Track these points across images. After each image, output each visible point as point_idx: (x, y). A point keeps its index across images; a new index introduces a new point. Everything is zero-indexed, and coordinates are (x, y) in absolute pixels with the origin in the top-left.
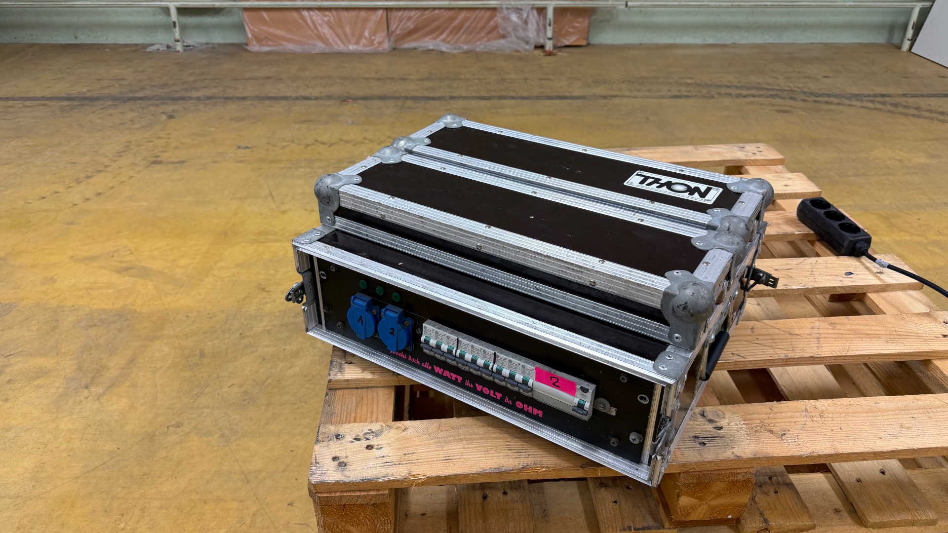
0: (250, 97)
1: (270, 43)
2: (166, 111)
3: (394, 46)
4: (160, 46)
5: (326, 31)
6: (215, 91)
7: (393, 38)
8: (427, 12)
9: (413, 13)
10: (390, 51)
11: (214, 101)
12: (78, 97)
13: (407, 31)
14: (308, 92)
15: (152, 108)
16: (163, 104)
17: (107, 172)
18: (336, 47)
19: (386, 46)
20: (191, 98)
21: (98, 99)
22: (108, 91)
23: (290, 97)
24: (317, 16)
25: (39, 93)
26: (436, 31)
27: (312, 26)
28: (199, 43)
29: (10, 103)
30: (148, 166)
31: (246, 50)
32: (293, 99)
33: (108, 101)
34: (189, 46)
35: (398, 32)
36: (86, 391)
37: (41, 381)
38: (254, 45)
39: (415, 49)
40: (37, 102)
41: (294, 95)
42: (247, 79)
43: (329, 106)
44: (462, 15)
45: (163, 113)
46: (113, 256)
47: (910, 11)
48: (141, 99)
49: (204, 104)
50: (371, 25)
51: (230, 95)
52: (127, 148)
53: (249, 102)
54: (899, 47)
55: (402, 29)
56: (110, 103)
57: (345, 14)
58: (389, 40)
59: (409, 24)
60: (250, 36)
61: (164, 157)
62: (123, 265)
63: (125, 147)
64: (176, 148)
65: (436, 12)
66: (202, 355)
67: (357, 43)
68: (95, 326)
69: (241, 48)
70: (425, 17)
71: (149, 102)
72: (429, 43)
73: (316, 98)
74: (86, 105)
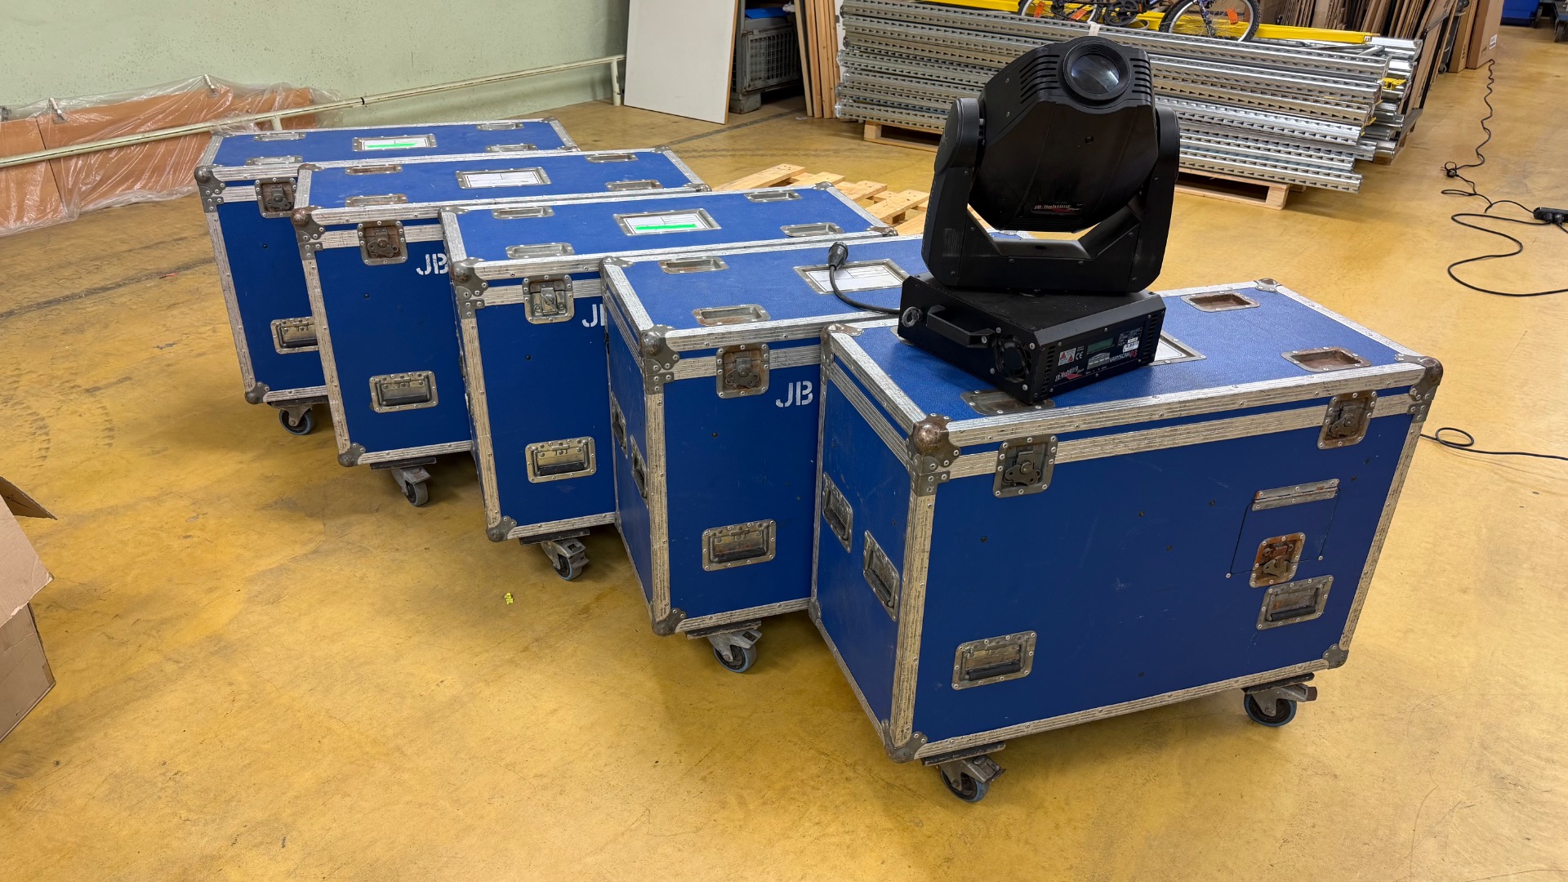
3: (79, 211)
7: (76, 198)
8: (114, 153)
9: (93, 160)
13: (94, 184)
19: (65, 212)
26: (132, 177)
39: (108, 207)
44: (162, 148)
47: (608, 66)
50: (33, 189)
54: (612, 103)
55: (85, 184)
58: (67, 204)
59: (92, 176)
65: (124, 151)
67: (20, 218)
70: (113, 161)
72: (126, 196)
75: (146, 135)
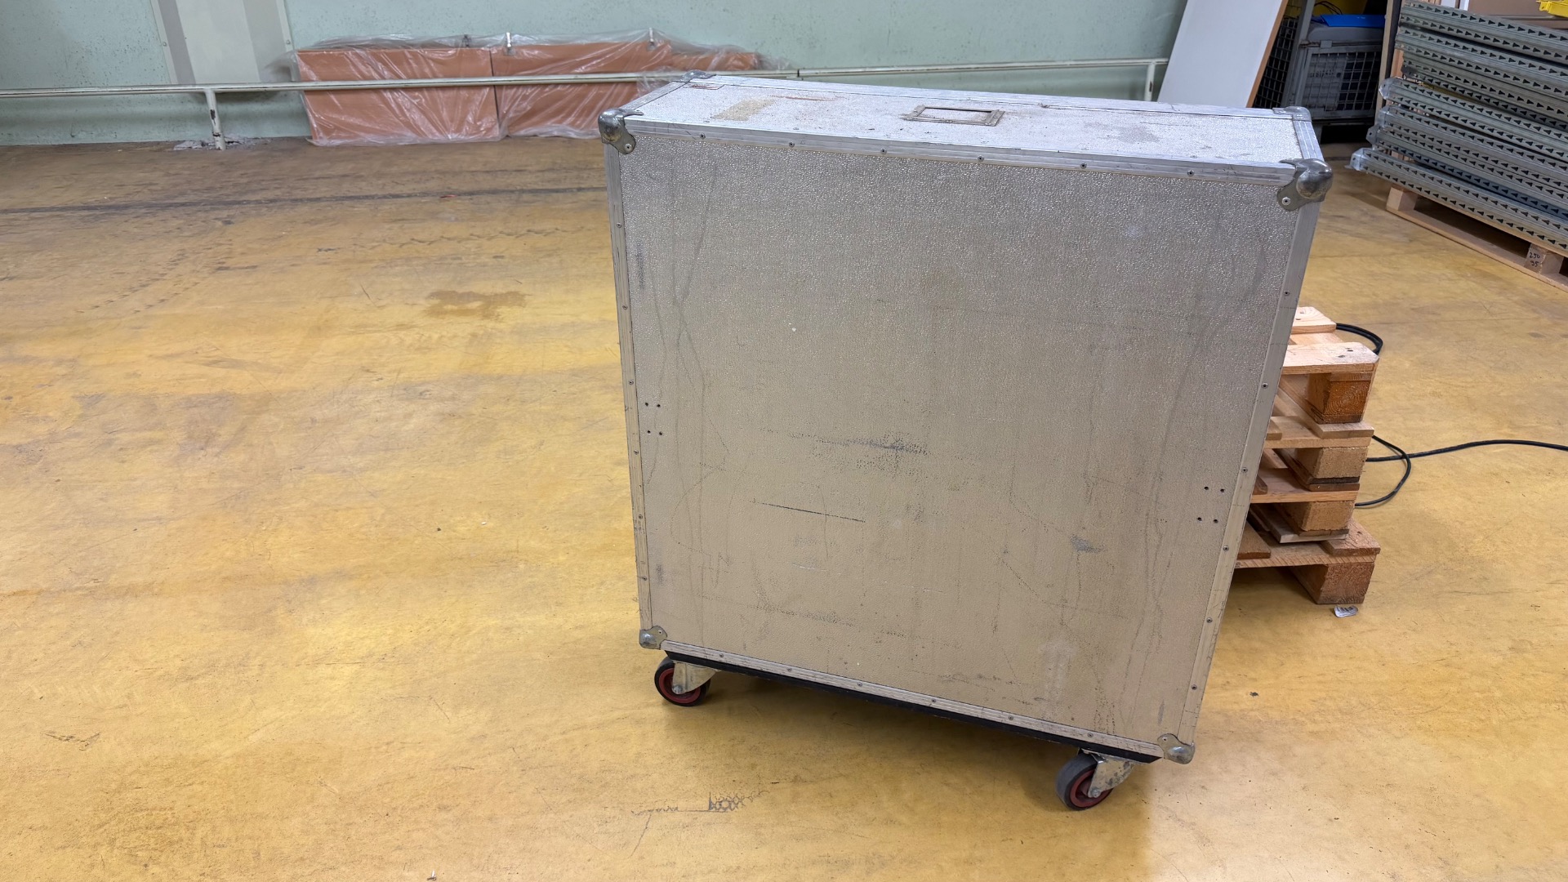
0: (325, 197)
1: (343, 135)
2: (220, 216)
3: (506, 133)
4: (192, 143)
5: (416, 117)
6: (278, 192)
7: (504, 124)
8: (547, 89)
9: (529, 91)
10: (502, 140)
11: (278, 204)
12: (100, 206)
13: (523, 113)
14: (397, 190)
15: (200, 214)
16: (214, 209)
17: (164, 280)
18: (430, 137)
19: (497, 133)
20: (249, 202)
21: (126, 207)
22: (136, 198)
23: (376, 195)
24: (403, 98)
25: (47, 203)
26: (562, 112)
27: (397, 111)
28: (244, 139)
29: (11, 216)
30: (213, 272)
31: (311, 144)
32: (379, 198)
33: (141, 208)
34: (232, 142)
35: (511, 115)
36: (203, 452)
37: (155, 448)
38: (321, 138)
39: (535, 136)
40: (47, 214)
41: (380, 193)
42: (317, 178)
43: (425, 203)
44: (594, 91)
45: (216, 219)
46: (197, 353)
47: (1144, 71)
48: (183, 205)
49: (267, 207)
50: (475, 107)
51: (299, 197)
52: (182, 256)
53: (323, 204)
55: (516, 111)
56: (144, 211)
57: (441, 93)
58: (500, 126)
59: (524, 104)
60: (315, 126)
61: (229, 263)
62: (210, 359)
63: (179, 255)
64: (243, 254)
65: (559, 88)
66: (313, 421)
67: (458, 130)
68: (195, 406)
69: (304, 142)
70: (546, 95)
71: (195, 208)
72: (552, 128)
73: (409, 196)
74: (113, 214)
75: (579, 77)
